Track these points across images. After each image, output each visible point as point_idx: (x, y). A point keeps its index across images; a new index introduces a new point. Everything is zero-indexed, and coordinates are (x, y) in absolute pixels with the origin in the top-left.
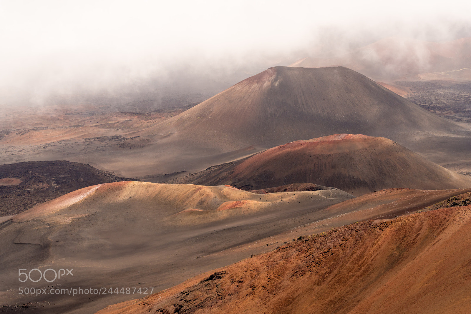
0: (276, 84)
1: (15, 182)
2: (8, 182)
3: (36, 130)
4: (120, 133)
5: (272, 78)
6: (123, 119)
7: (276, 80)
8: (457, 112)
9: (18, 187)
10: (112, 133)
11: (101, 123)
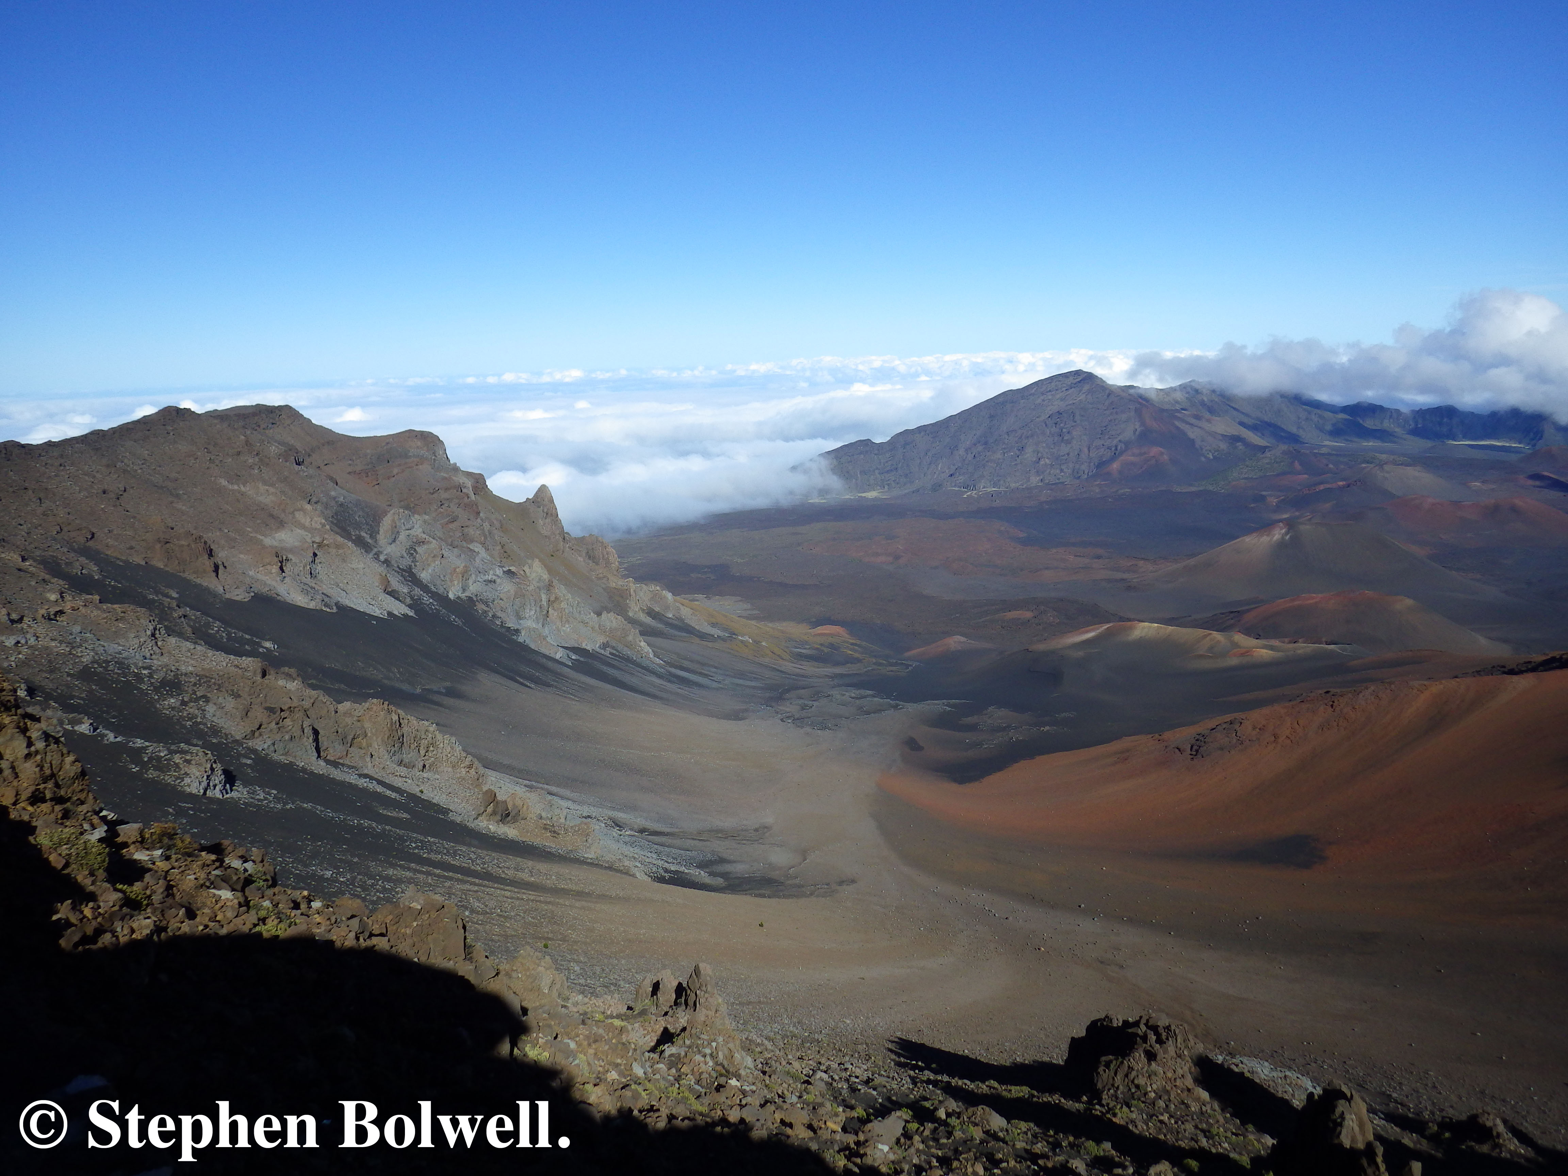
0: (1288, 537)
5: (1283, 531)
7: (1287, 534)
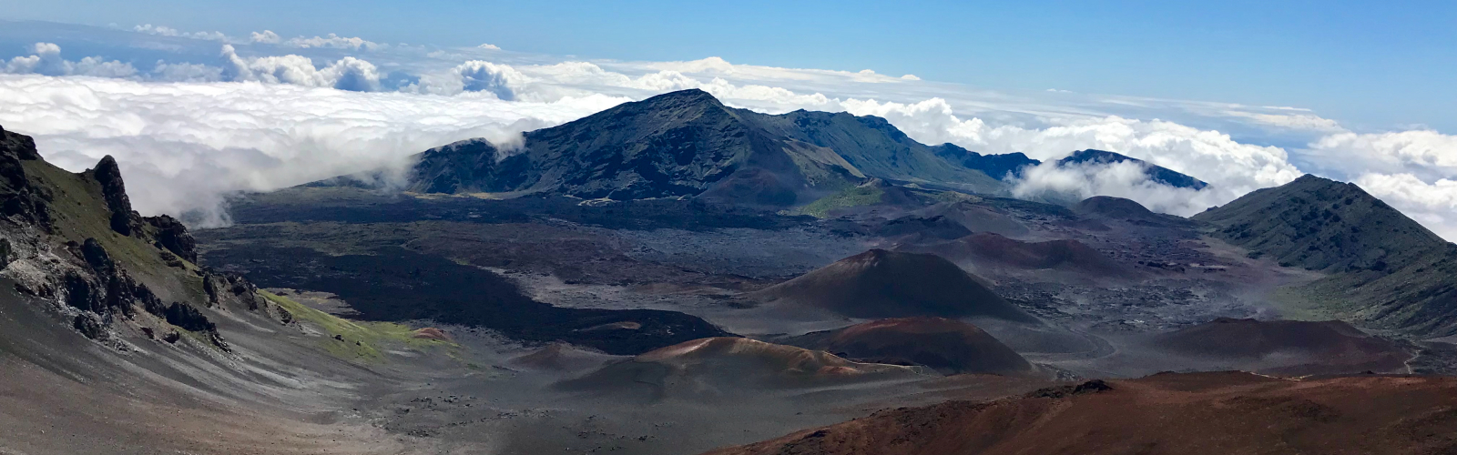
0: (876, 264)
1: (636, 326)
2: (629, 325)
3: (656, 282)
4: (730, 293)
5: (872, 258)
6: (733, 281)
7: (875, 260)
8: (1038, 307)
9: (637, 331)
10: (723, 292)
11: (714, 282)
